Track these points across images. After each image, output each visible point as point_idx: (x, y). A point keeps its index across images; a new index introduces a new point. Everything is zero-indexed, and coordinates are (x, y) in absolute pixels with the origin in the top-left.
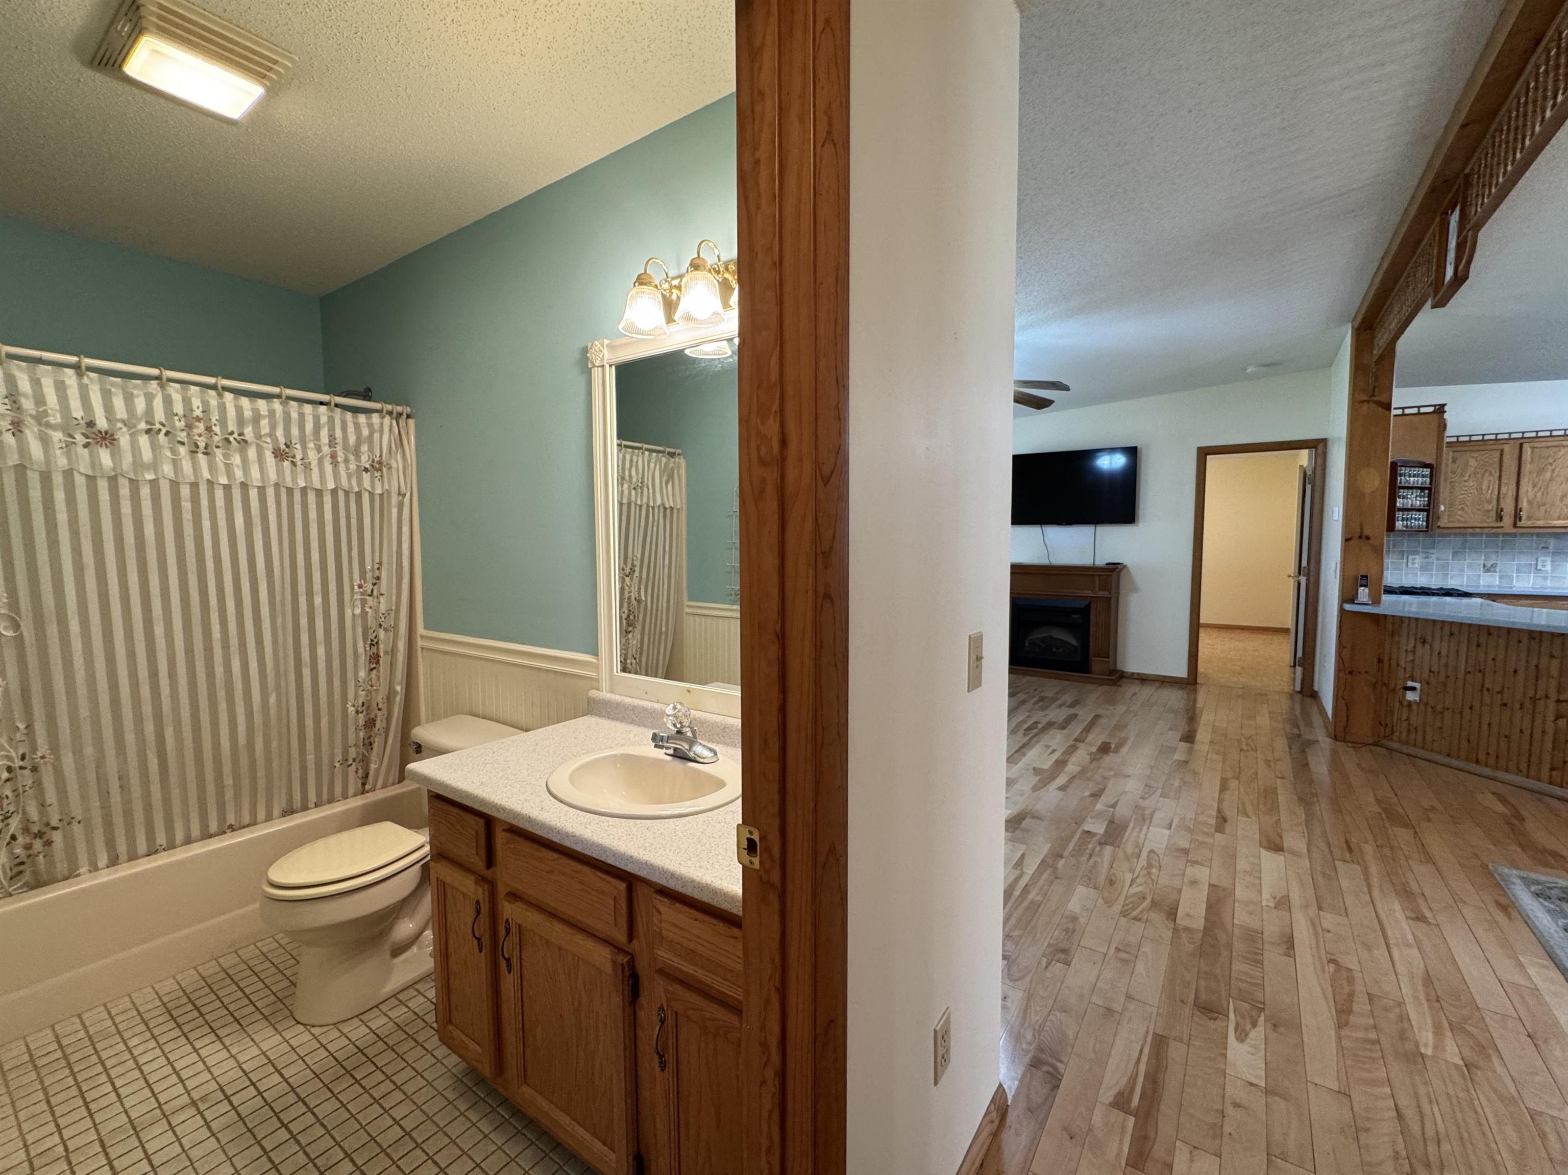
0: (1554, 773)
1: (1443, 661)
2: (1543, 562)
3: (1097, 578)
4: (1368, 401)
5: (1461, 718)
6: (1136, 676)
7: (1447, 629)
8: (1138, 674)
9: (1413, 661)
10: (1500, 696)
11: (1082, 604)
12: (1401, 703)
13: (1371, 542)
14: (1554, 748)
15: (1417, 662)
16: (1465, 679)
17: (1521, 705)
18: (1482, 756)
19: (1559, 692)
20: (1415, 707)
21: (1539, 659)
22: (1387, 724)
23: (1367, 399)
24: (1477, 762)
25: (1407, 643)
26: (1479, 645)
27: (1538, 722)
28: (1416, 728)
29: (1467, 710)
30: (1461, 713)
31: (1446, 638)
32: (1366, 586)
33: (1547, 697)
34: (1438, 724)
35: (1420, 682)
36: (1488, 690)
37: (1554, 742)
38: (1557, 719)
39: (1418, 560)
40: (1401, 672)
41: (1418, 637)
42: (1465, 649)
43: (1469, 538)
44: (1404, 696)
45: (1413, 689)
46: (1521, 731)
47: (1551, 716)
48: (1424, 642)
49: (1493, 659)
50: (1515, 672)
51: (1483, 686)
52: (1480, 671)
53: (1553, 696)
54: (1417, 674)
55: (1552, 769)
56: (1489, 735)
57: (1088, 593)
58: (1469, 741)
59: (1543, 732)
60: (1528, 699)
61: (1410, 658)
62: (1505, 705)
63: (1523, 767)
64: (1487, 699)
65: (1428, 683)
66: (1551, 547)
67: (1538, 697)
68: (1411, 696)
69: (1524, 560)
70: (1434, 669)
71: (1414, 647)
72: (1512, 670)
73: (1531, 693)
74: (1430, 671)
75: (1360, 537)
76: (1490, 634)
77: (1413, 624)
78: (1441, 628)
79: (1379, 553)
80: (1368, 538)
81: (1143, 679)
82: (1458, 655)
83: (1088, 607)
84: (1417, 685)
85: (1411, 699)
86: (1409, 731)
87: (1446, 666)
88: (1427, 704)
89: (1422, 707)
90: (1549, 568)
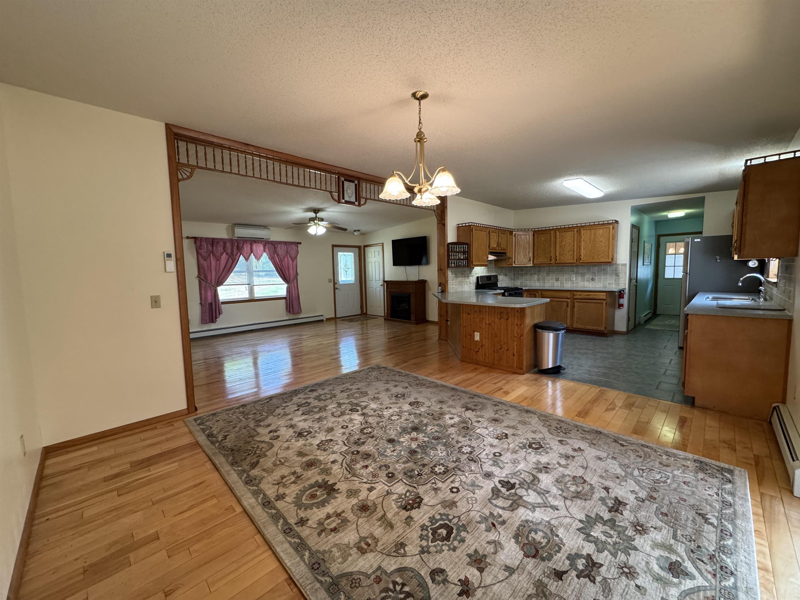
2: (573, 277)
4: (440, 223)
13: (443, 271)
39: (536, 277)
43: (551, 268)
57: (409, 291)
66: (575, 271)
69: (566, 276)
79: (445, 275)
83: (410, 295)
90: (574, 279)
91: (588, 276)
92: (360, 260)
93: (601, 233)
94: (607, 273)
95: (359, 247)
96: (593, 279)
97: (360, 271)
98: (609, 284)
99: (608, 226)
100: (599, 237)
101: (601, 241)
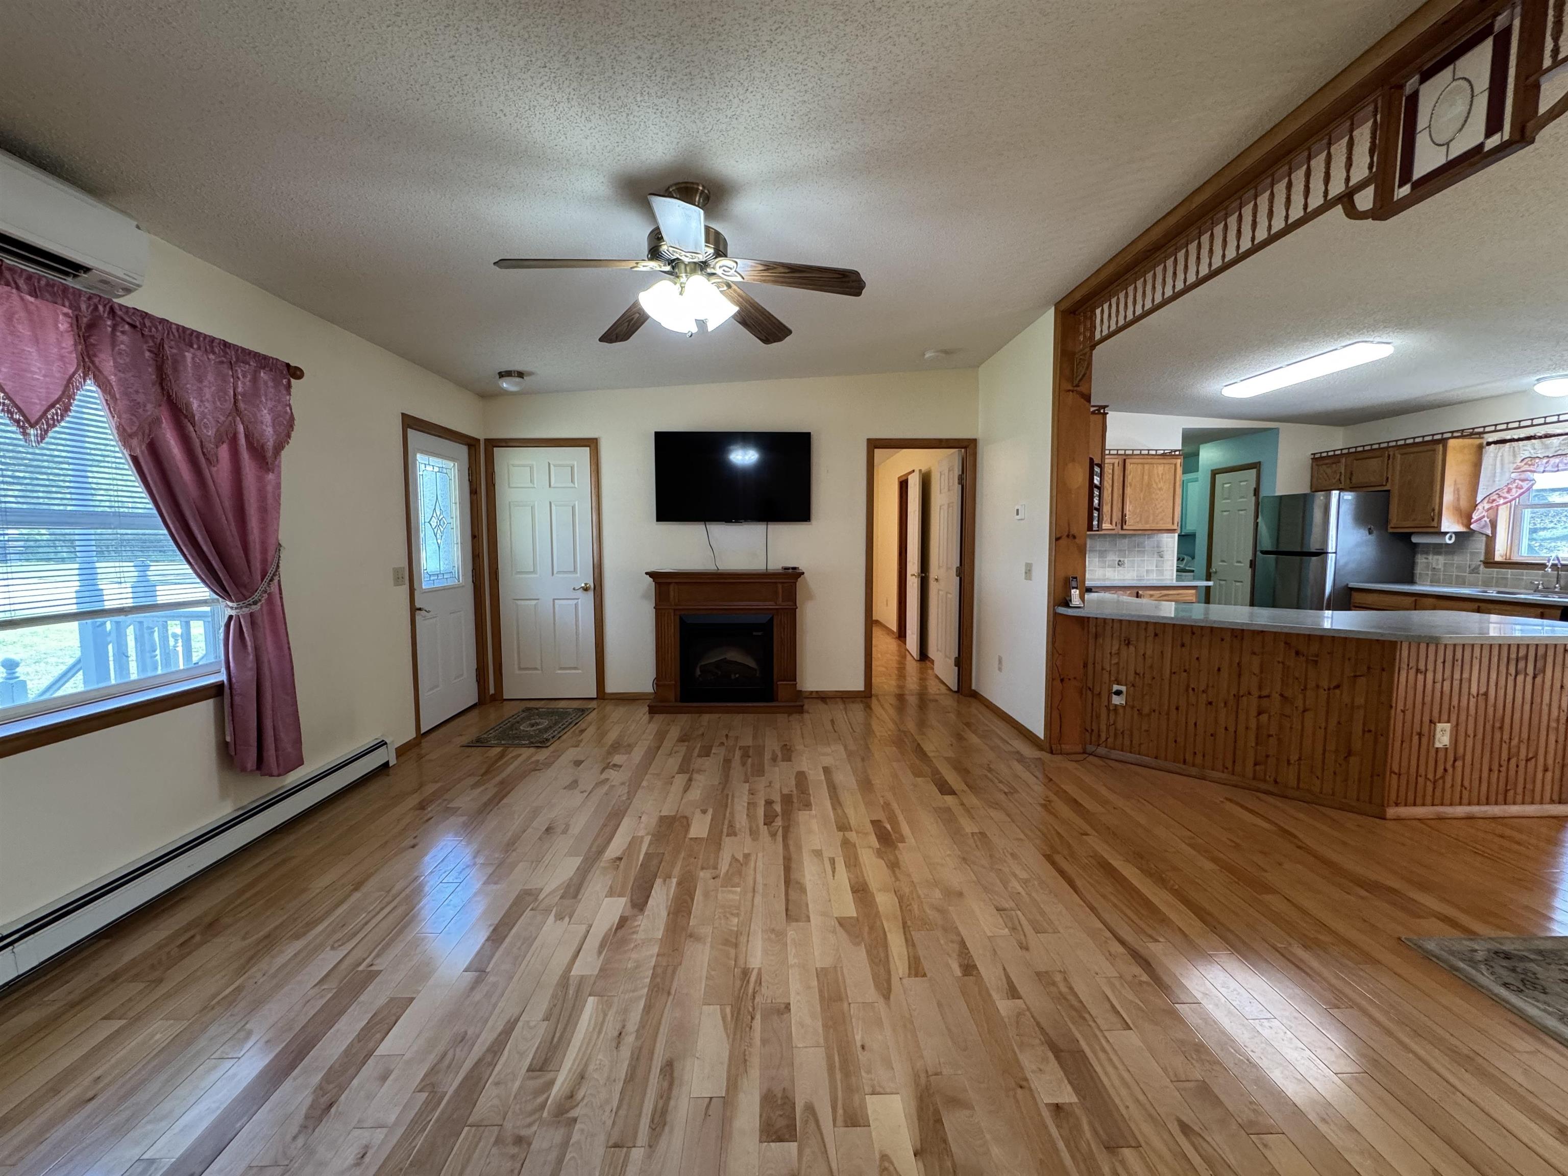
0: (1258, 768)
1: (1149, 662)
3: (780, 586)
4: (1073, 391)
5: (1168, 719)
6: (814, 695)
7: (1151, 629)
8: (817, 692)
9: (1118, 664)
10: (1204, 695)
11: (763, 619)
12: (1108, 707)
13: (1077, 540)
14: (1257, 744)
15: (1121, 665)
16: (1170, 680)
17: (1225, 703)
18: (1189, 758)
19: (1260, 688)
20: (1121, 711)
21: (1240, 657)
22: (1092, 730)
23: (1071, 388)
24: (1185, 762)
25: (1111, 645)
26: (1183, 645)
27: (1242, 716)
28: (1123, 733)
29: (1173, 712)
30: (1168, 714)
31: (1150, 639)
32: (1076, 588)
33: (1249, 693)
34: (1145, 727)
35: (1126, 685)
36: (1193, 689)
37: (1257, 738)
38: (1259, 714)
40: (1106, 676)
41: (1123, 639)
42: (1170, 649)
44: (1109, 700)
45: (1118, 693)
46: (1226, 729)
47: (1253, 712)
48: (1128, 644)
49: (1198, 659)
50: (1219, 670)
51: (1188, 686)
52: (1185, 671)
53: (1256, 693)
54: (1122, 677)
55: (1255, 764)
56: (1195, 735)
57: (770, 605)
58: (1176, 741)
59: (1247, 728)
60: (1232, 697)
61: (1115, 661)
62: (1210, 703)
63: (1229, 764)
64: (1193, 699)
65: (1133, 685)
67: (1241, 694)
68: (1117, 700)
70: (1140, 670)
71: (1119, 649)
72: (1216, 669)
73: (1234, 691)
74: (1136, 673)
75: (1068, 536)
76: (1193, 633)
77: (1116, 625)
78: (1146, 629)
79: (1082, 552)
80: (1074, 537)
81: (823, 697)
82: (1162, 658)
83: (771, 620)
84: (1123, 688)
85: (1118, 703)
86: (1116, 736)
87: (1151, 667)
88: (1133, 707)
89: (1128, 709)
91: (1112, 557)
92: (474, 491)
93: (1160, 473)
94: (1144, 552)
95: (471, 443)
96: (1120, 563)
97: (475, 537)
98: (1147, 571)
99: (1174, 461)
100: (1157, 480)
101: (1160, 489)
